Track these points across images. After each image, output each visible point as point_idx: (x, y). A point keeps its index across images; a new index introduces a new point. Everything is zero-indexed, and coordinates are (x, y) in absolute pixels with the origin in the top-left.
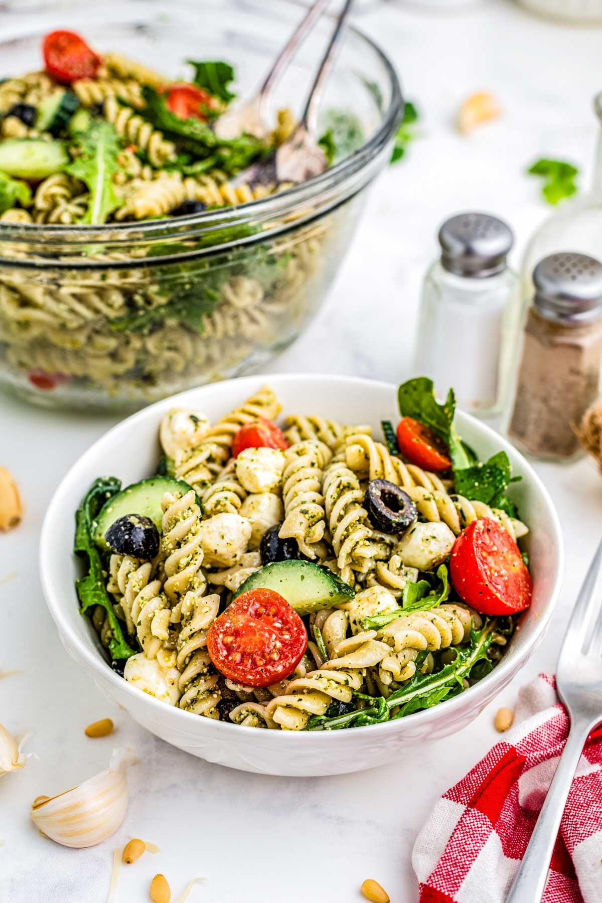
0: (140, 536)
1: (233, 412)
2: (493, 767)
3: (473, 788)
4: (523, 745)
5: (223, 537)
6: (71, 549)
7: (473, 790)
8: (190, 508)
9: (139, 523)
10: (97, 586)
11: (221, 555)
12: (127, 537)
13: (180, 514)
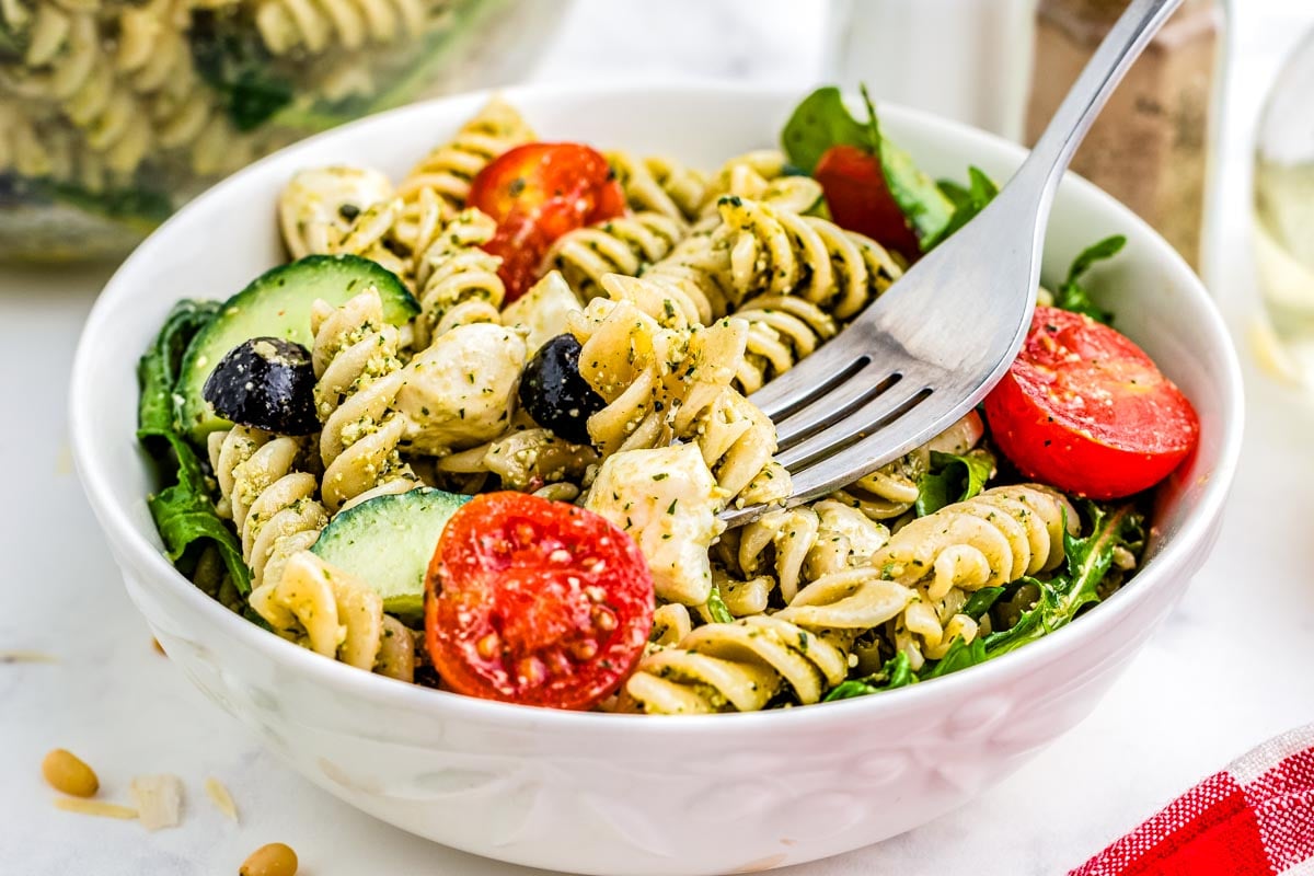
0: (283, 385)
1: (435, 152)
2: (1181, 824)
3: (1123, 857)
4: (1263, 787)
5: (472, 378)
6: (131, 434)
7: (1123, 861)
8: (366, 325)
9: (277, 353)
10: (200, 502)
11: (475, 419)
12: (249, 386)
13: (342, 336)
